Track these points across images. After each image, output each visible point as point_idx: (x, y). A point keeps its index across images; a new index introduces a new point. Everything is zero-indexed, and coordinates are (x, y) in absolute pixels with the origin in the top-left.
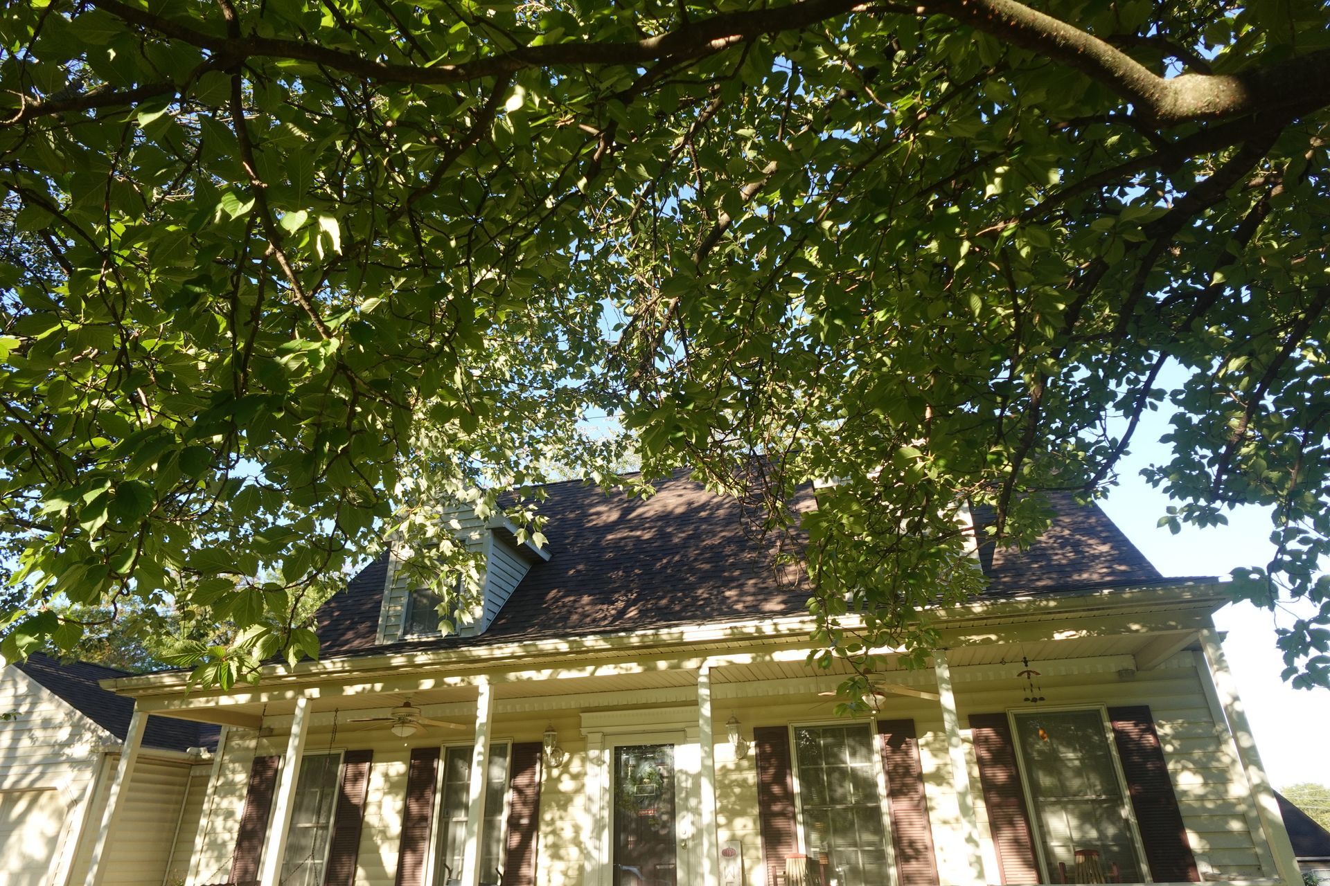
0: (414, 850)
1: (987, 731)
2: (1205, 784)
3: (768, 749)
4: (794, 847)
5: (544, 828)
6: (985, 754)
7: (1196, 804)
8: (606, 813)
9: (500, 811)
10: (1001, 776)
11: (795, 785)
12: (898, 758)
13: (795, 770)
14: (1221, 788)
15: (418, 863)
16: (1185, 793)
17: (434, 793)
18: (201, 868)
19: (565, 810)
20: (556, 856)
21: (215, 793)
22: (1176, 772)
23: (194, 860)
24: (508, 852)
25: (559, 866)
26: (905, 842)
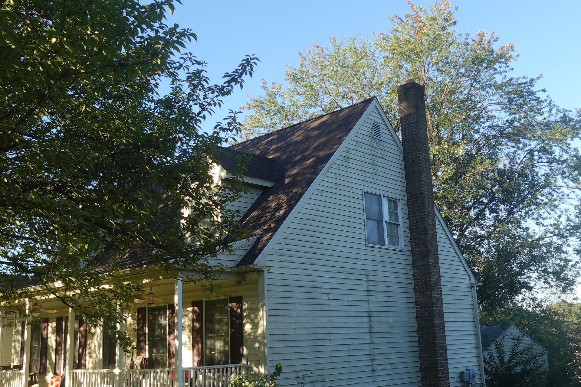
0: (59, 355)
1: (196, 308)
2: (252, 329)
3: (140, 316)
4: (144, 353)
5: (88, 347)
6: (195, 317)
7: (248, 337)
8: (101, 341)
9: (77, 340)
10: (197, 325)
11: (147, 330)
12: (172, 319)
13: (147, 324)
14: (256, 329)
15: (59, 359)
16: (246, 332)
17: (62, 333)
18: (14, 360)
19: (93, 340)
20: (90, 357)
21: (15, 334)
22: (245, 324)
23: (12, 357)
24: (79, 355)
25: (91, 360)
26: (171, 352)
